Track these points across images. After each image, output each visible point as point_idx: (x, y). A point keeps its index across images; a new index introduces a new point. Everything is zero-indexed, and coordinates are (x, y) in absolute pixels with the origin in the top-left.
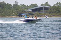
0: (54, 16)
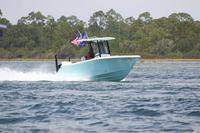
0: (20, 57)
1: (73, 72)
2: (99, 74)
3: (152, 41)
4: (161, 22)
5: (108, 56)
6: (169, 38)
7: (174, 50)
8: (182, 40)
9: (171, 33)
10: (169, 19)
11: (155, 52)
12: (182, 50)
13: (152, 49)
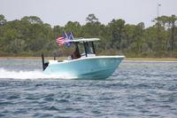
1: (60, 71)
2: (85, 72)
3: (6, 41)
4: (14, 24)
5: (94, 56)
6: (21, 38)
7: (25, 49)
8: (33, 41)
9: (23, 34)
10: (21, 21)
11: (8, 51)
12: (33, 49)
13: (6, 48)
